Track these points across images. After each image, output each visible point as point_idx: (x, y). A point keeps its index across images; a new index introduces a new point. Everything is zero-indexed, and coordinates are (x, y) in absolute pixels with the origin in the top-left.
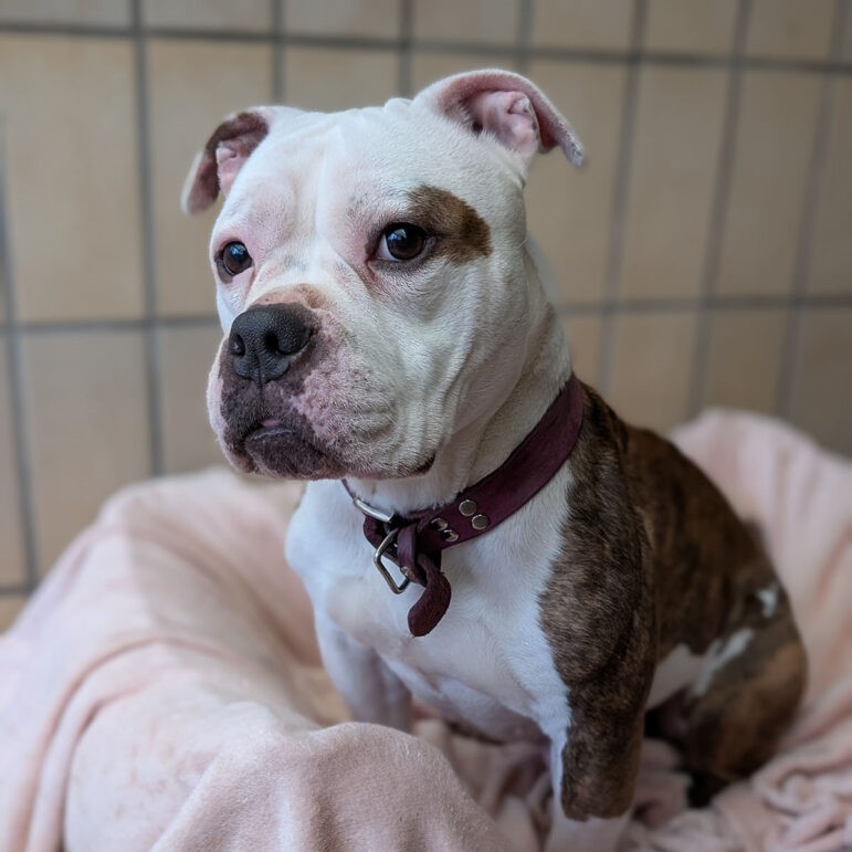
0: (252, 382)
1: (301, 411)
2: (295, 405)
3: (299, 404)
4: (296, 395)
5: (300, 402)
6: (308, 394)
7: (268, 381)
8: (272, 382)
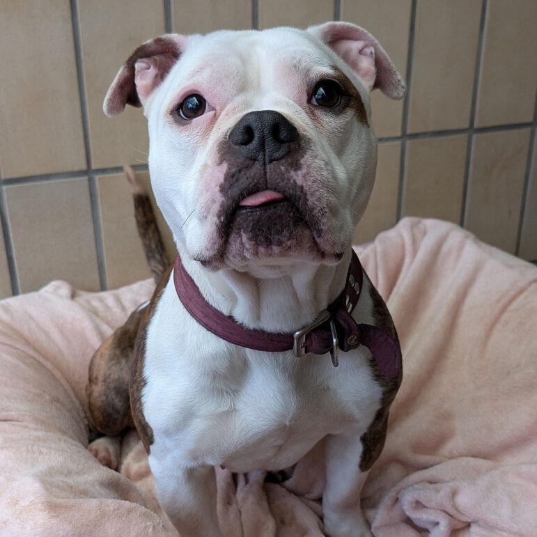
0: (257, 162)
1: (299, 183)
2: (295, 177)
3: (298, 177)
4: (295, 170)
5: (298, 176)
6: (304, 171)
7: (271, 161)
8: (274, 162)
